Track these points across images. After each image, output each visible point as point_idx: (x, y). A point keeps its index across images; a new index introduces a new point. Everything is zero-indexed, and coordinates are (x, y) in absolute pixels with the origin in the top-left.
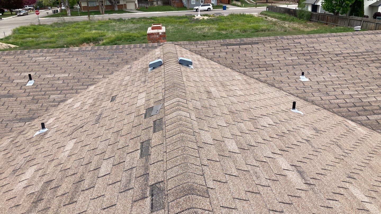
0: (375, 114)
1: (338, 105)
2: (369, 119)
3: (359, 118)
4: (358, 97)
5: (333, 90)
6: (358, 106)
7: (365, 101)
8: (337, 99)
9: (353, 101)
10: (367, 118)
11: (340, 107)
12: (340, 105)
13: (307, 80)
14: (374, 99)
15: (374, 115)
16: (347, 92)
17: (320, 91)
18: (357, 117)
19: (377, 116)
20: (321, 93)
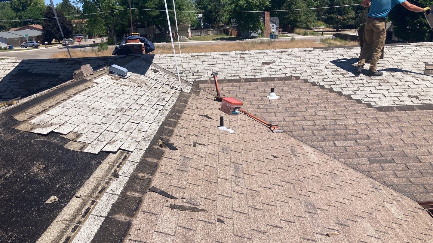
0: (347, 139)
1: (303, 127)
2: (336, 146)
3: (323, 144)
4: (333, 118)
5: (304, 109)
6: (328, 130)
7: (341, 124)
8: (306, 120)
9: (324, 124)
10: (335, 143)
11: (304, 130)
12: (305, 127)
13: (277, 97)
14: (354, 122)
15: (345, 140)
16: (321, 113)
17: (287, 111)
18: (320, 142)
19: (349, 142)
20: (287, 113)
